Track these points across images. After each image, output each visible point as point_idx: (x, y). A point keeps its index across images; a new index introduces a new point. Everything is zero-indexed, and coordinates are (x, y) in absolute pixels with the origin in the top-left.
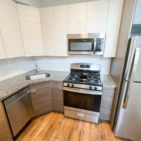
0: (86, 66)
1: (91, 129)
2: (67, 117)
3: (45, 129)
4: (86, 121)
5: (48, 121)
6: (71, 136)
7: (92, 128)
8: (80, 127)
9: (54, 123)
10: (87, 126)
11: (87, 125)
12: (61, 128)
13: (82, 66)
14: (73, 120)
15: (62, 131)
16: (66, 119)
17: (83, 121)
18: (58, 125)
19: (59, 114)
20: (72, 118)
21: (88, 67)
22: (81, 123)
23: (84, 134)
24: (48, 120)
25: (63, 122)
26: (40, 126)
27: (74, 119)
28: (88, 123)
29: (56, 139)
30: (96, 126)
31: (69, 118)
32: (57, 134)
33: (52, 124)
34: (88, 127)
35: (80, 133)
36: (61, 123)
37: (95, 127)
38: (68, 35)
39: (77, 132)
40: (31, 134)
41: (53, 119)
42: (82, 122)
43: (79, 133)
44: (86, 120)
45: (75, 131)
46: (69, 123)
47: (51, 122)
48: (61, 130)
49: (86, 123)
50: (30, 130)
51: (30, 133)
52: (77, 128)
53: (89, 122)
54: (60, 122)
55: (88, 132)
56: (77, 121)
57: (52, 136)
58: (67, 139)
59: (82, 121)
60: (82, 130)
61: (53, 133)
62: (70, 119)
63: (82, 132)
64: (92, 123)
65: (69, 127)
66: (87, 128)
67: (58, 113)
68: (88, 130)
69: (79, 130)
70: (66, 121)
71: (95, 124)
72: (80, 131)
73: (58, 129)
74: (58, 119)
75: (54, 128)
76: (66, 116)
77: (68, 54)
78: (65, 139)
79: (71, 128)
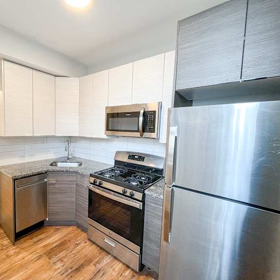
0: (137, 157)
1: (121, 276)
2: (91, 241)
3: (53, 243)
4: (119, 260)
5: (63, 236)
6: (81, 269)
7: (123, 274)
8: (104, 264)
9: (69, 241)
10: (116, 267)
11: (118, 266)
12: (74, 252)
13: (132, 156)
14: (98, 248)
15: (73, 256)
16: (88, 242)
17: (115, 258)
18: (72, 246)
19: (83, 232)
20: (98, 246)
21: (142, 159)
22: (108, 259)
23: (103, 276)
24: (65, 234)
25: (83, 245)
26: (50, 237)
27: (101, 248)
28: (121, 265)
29: (60, 262)
30: (134, 276)
31: (94, 243)
32: (65, 257)
33: (66, 240)
34: (116, 270)
35: (98, 272)
36: (78, 245)
37: (130, 277)
38: (107, 108)
39: (94, 268)
40: (36, 241)
41: (70, 236)
42: (112, 258)
45: (92, 265)
46: (89, 250)
47: (66, 238)
48: (73, 254)
49: (118, 262)
50: (37, 236)
51: (36, 239)
52: (98, 262)
53: (124, 264)
54: (78, 243)
55: (111, 277)
56: (104, 253)
57: (56, 255)
58: (74, 269)
59: (112, 256)
60: (103, 270)
61: (60, 252)
62: (94, 246)
63: (103, 272)
64: (128, 267)
65: (86, 256)
66: (114, 270)
67: (83, 230)
68: (115, 274)
69: (99, 266)
70: (87, 245)
71: (132, 272)
72: (99, 268)
73: (70, 251)
74: (77, 238)
75: (65, 248)
76: (92, 239)
77: (107, 135)
78: (71, 268)
79: (88, 258)
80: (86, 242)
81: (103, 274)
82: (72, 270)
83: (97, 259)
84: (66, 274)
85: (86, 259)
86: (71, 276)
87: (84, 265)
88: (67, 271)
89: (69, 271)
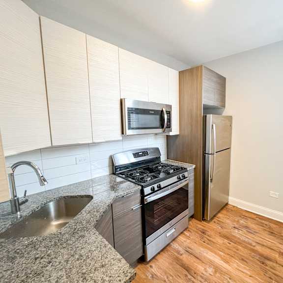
2: (151, 261)
4: (176, 238)
7: (188, 236)
8: (180, 248)
10: (182, 240)
12: (165, 277)
14: (162, 253)
15: (171, 278)
16: (151, 264)
17: (174, 240)
20: (159, 253)
22: (175, 245)
25: (154, 270)
28: (180, 237)
30: (189, 231)
31: (154, 258)
36: (153, 275)
37: (190, 233)
39: (184, 256)
43: (187, 253)
44: (175, 236)
45: (181, 257)
46: (163, 261)
48: (168, 278)
49: (178, 238)
52: (178, 252)
53: (179, 235)
54: (151, 275)
55: (191, 243)
56: (168, 248)
59: (172, 242)
64: (182, 233)
65: (171, 264)
66: (185, 241)
68: (188, 241)
69: (182, 251)
70: (156, 265)
71: (186, 231)
72: (184, 251)
78: (186, 276)
79: (173, 261)
80: (151, 266)
81: (189, 248)
82: (188, 274)
83: (175, 254)
84: (193, 279)
85: (175, 263)
86: (195, 273)
87: (182, 264)
88: (190, 279)
89: (190, 277)
